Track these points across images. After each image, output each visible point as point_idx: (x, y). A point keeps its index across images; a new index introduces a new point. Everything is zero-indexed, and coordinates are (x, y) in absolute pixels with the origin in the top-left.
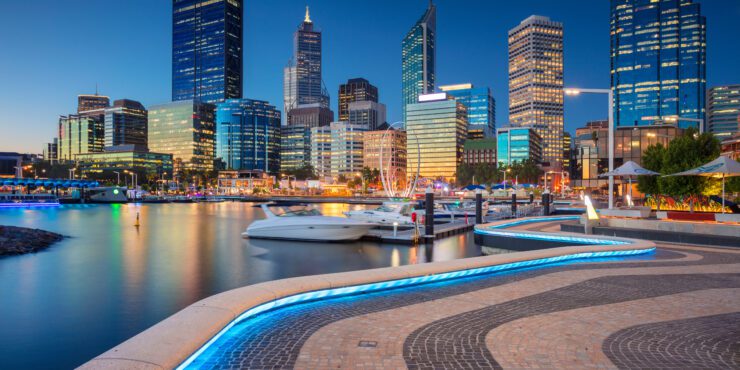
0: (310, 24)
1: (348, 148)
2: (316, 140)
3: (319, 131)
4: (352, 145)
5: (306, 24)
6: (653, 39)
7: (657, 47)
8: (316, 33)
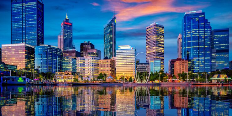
0: (68, 20)
1: (93, 66)
2: (79, 62)
3: (81, 59)
4: (94, 65)
5: (66, 19)
6: (197, 33)
7: (198, 35)
8: (71, 23)
